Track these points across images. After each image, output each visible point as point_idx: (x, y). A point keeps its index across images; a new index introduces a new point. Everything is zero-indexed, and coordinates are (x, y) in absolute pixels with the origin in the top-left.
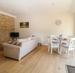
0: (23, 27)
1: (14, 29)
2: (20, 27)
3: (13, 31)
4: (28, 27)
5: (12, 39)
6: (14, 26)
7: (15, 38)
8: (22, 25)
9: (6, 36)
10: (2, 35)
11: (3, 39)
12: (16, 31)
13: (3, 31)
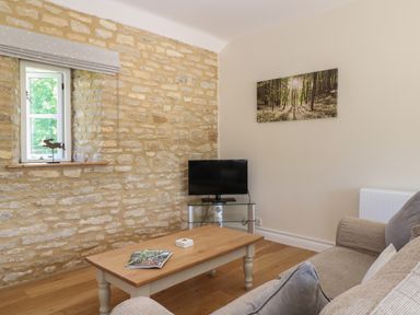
0: (284, 118)
1: (213, 138)
2: (260, 119)
3: (207, 147)
4: (333, 114)
5: (199, 210)
6: (209, 113)
7: (218, 201)
8: (278, 103)
9: (161, 188)
10: (130, 178)
11: (141, 212)
12: (223, 152)
13: (143, 153)
